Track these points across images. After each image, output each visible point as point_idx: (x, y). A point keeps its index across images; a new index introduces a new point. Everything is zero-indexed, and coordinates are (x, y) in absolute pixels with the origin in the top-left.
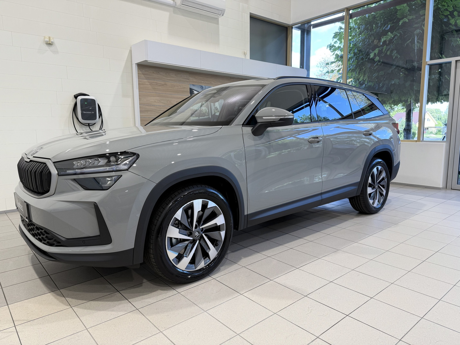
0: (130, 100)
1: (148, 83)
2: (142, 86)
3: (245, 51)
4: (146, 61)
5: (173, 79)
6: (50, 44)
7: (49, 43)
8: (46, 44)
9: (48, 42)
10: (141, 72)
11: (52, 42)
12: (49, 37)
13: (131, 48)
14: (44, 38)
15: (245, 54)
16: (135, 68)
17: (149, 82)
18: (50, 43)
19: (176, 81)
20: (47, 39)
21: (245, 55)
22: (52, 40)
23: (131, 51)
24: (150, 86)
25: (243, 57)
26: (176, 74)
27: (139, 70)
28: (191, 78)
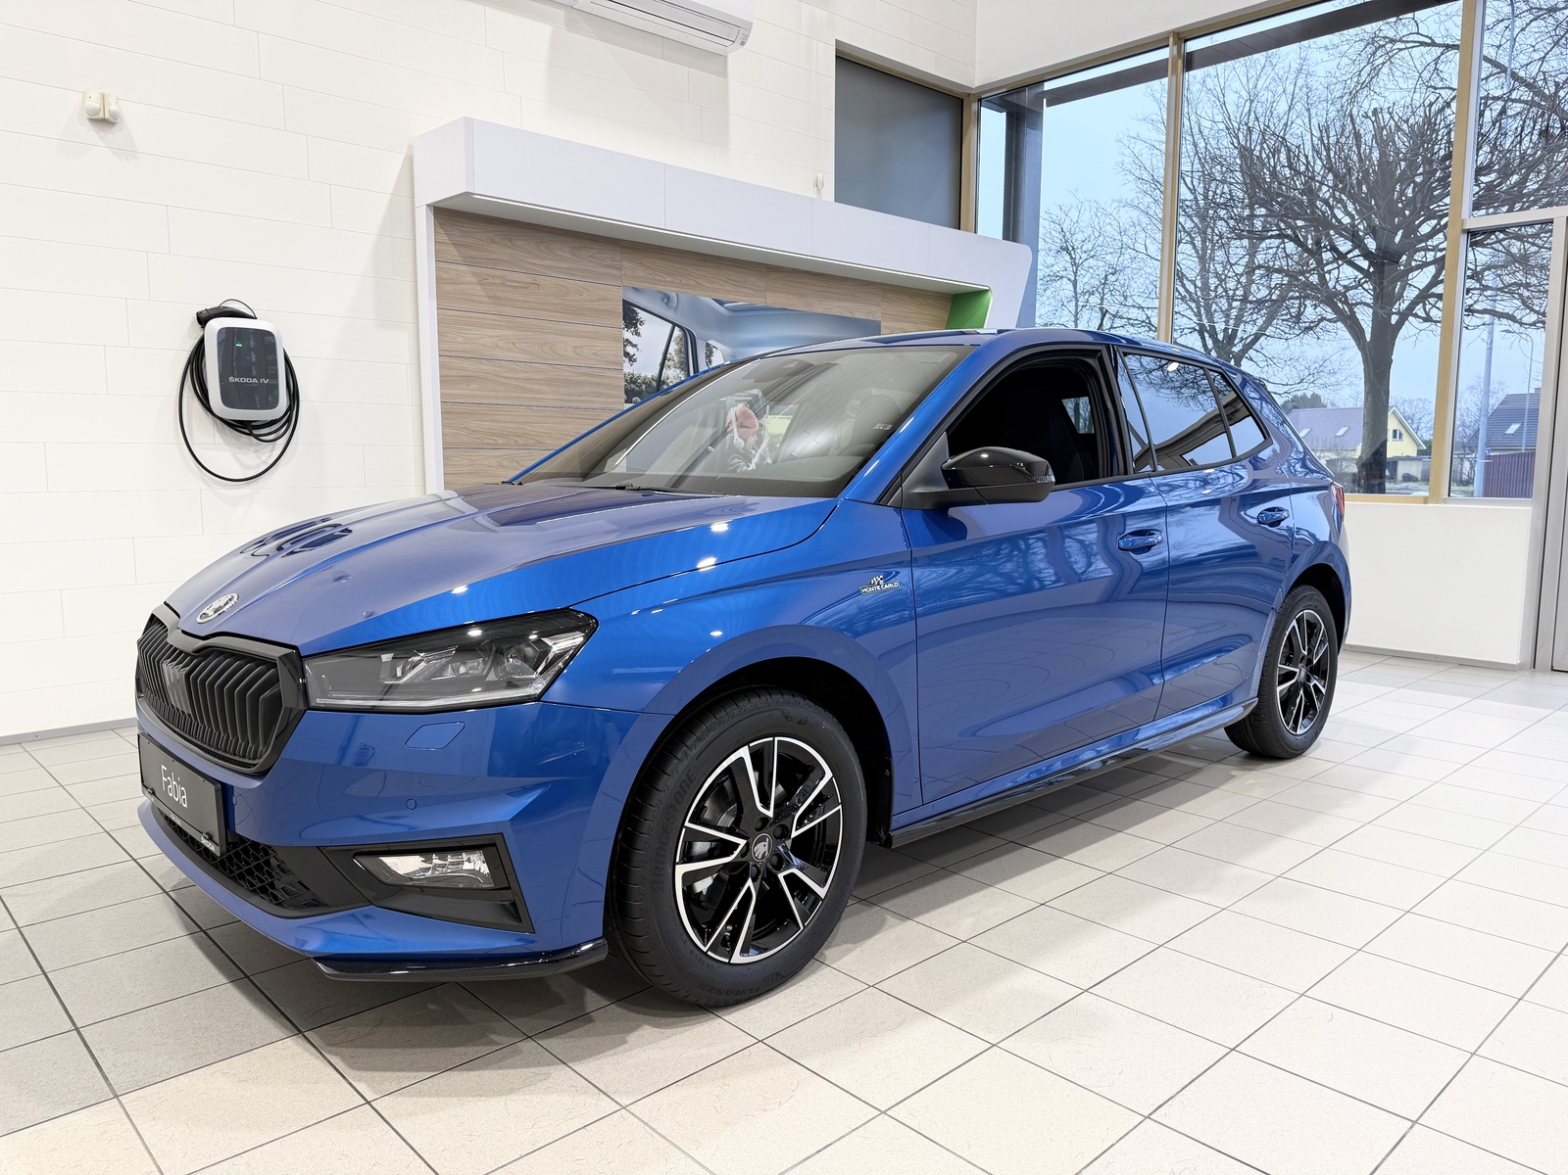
0: (404, 337)
1: (474, 280)
2: (449, 288)
3: (820, 176)
4: (467, 194)
5: (562, 265)
6: (103, 122)
7: (101, 116)
8: (90, 120)
9: (98, 113)
10: (445, 238)
11: (115, 115)
12: (103, 96)
13: (411, 148)
14: (83, 98)
15: (818, 185)
16: (424, 222)
17: (474, 274)
18: (107, 116)
19: (575, 275)
20: (94, 103)
21: (819, 191)
22: (113, 108)
23: (410, 160)
24: (478, 287)
25: (815, 196)
26: (573, 248)
27: (441, 230)
28: (626, 264)
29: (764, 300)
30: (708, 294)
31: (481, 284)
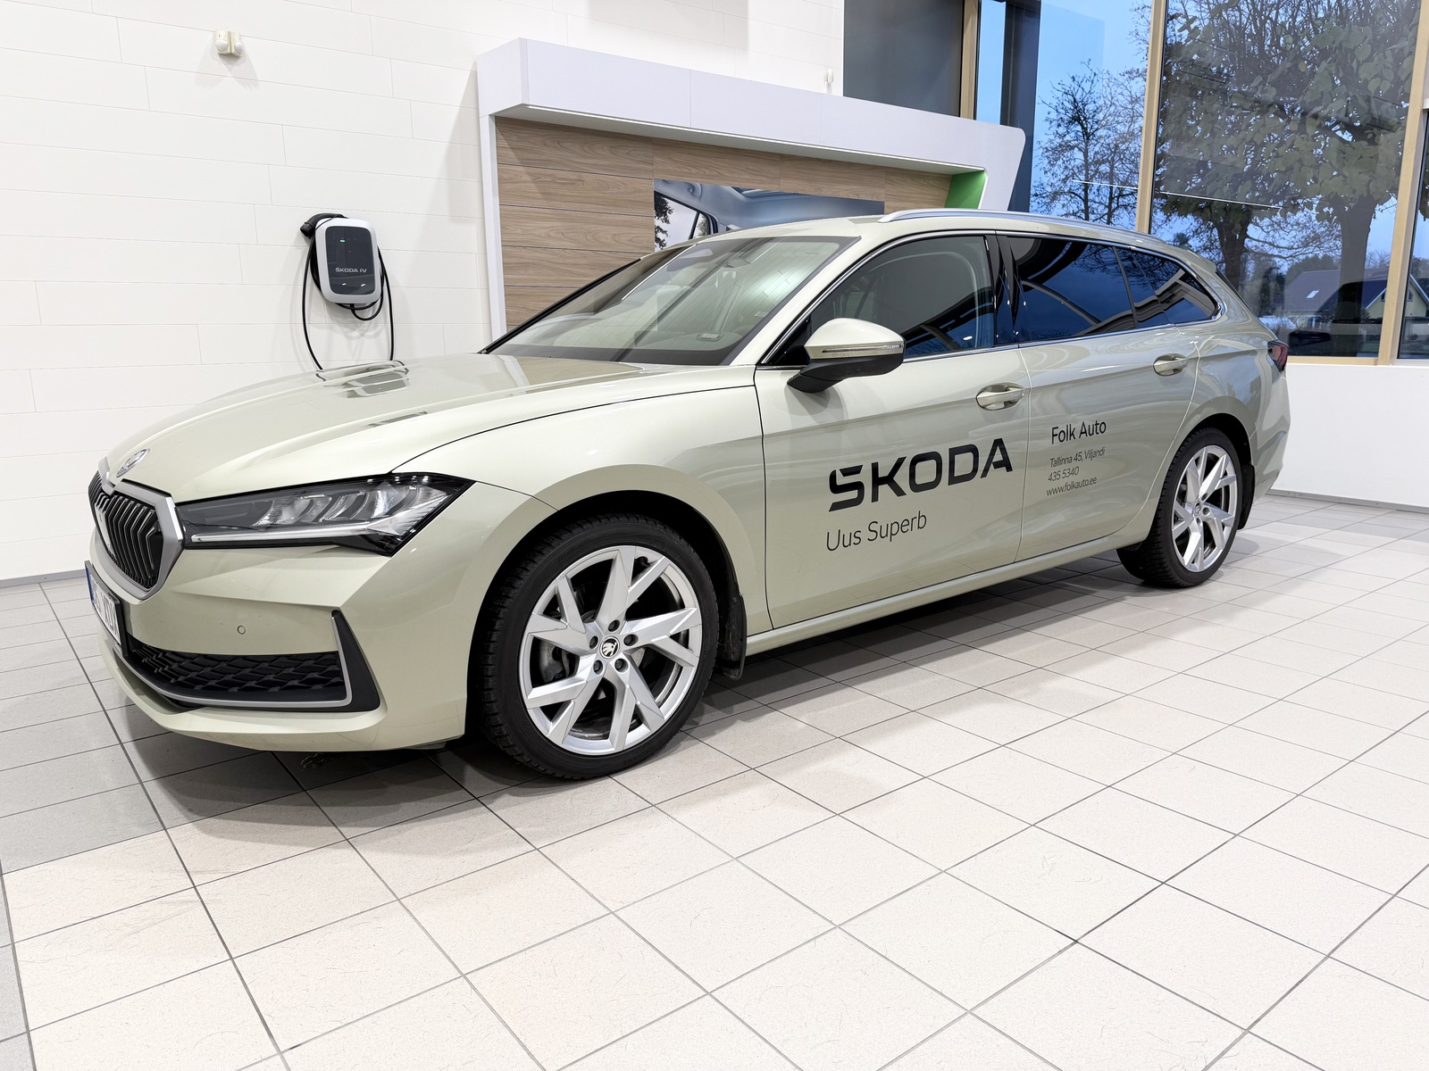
0: (473, 230)
1: (527, 178)
2: (509, 186)
3: (830, 71)
4: (522, 105)
5: (602, 163)
6: (230, 56)
7: (229, 51)
8: (220, 54)
9: (226, 49)
10: (505, 144)
11: (239, 50)
12: (229, 33)
13: (475, 64)
14: (214, 36)
15: (828, 81)
16: (487, 129)
17: (529, 174)
18: (233, 51)
19: (614, 171)
20: (223, 41)
21: (829, 85)
22: (238, 44)
23: (474, 76)
24: (533, 185)
25: (825, 91)
26: (612, 147)
27: (501, 137)
28: (657, 159)
29: (777, 186)
30: (729, 183)
31: (535, 183)
